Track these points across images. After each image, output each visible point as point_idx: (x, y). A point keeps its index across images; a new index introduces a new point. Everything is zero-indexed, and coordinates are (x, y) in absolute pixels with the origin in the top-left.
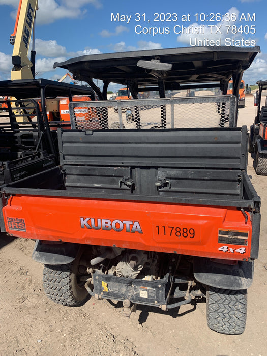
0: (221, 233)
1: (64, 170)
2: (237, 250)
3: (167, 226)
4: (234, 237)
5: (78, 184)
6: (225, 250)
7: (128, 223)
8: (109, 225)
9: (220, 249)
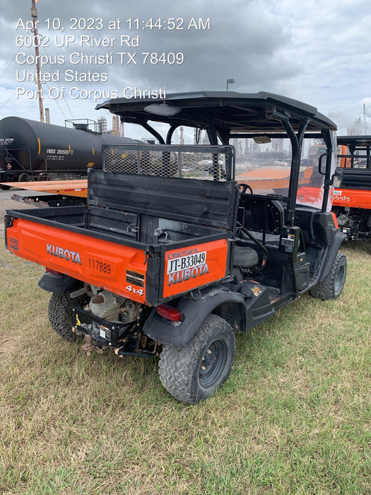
0: (128, 272)
1: (89, 210)
2: (138, 292)
3: (95, 259)
4: (135, 278)
5: (99, 226)
6: (130, 290)
7: (73, 253)
8: (62, 253)
9: (127, 288)
